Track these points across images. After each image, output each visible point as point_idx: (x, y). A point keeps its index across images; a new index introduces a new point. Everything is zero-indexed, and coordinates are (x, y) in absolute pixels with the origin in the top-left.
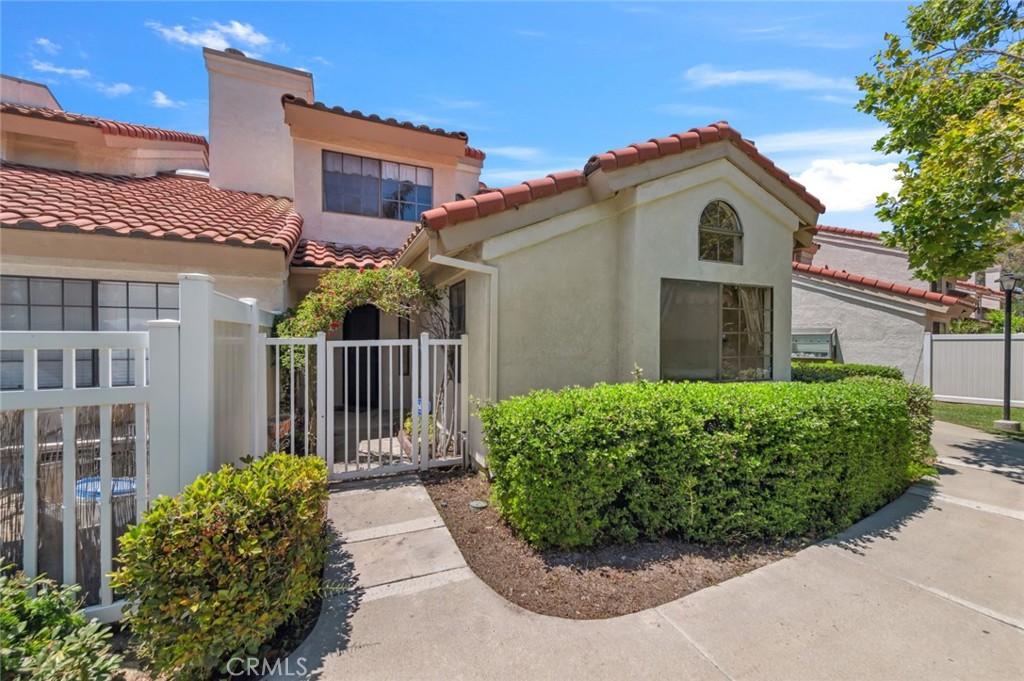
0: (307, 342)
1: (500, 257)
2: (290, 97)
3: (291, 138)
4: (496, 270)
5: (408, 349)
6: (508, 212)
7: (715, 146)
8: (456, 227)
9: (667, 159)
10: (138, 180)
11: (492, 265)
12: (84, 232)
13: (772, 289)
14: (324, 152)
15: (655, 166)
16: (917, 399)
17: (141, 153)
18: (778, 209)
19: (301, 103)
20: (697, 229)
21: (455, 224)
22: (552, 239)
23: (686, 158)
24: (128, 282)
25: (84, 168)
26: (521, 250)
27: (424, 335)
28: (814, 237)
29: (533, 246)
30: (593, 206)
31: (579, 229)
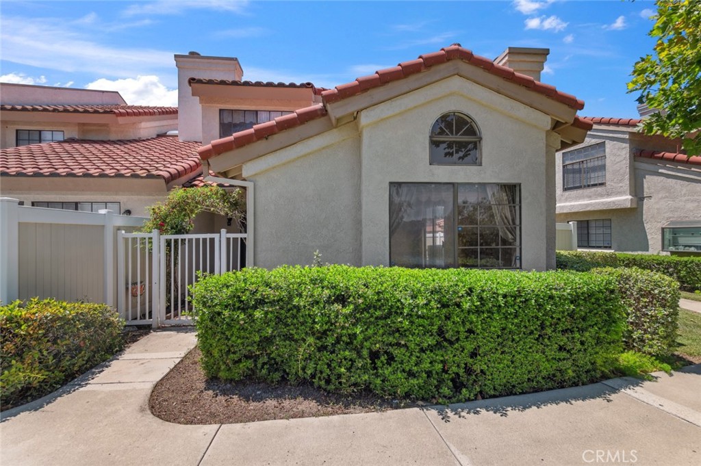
0: (147, 235)
1: (256, 175)
2: (193, 79)
3: (200, 105)
4: (252, 183)
5: (212, 240)
6: (260, 142)
7: (442, 66)
8: (220, 156)
9: (390, 85)
10: (144, 141)
11: (250, 181)
12: (95, 177)
13: (520, 185)
14: (221, 111)
15: (379, 93)
16: (656, 292)
17: (143, 125)
18: (523, 111)
19: (200, 81)
20: (428, 138)
21: (219, 154)
22: (299, 158)
23: (412, 81)
24: (92, 203)
25: (113, 137)
26: (274, 168)
27: (223, 231)
28: (589, 133)
29: (284, 164)
30: (335, 130)
31: (323, 148)
